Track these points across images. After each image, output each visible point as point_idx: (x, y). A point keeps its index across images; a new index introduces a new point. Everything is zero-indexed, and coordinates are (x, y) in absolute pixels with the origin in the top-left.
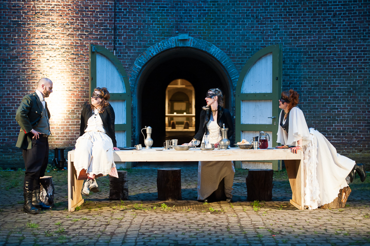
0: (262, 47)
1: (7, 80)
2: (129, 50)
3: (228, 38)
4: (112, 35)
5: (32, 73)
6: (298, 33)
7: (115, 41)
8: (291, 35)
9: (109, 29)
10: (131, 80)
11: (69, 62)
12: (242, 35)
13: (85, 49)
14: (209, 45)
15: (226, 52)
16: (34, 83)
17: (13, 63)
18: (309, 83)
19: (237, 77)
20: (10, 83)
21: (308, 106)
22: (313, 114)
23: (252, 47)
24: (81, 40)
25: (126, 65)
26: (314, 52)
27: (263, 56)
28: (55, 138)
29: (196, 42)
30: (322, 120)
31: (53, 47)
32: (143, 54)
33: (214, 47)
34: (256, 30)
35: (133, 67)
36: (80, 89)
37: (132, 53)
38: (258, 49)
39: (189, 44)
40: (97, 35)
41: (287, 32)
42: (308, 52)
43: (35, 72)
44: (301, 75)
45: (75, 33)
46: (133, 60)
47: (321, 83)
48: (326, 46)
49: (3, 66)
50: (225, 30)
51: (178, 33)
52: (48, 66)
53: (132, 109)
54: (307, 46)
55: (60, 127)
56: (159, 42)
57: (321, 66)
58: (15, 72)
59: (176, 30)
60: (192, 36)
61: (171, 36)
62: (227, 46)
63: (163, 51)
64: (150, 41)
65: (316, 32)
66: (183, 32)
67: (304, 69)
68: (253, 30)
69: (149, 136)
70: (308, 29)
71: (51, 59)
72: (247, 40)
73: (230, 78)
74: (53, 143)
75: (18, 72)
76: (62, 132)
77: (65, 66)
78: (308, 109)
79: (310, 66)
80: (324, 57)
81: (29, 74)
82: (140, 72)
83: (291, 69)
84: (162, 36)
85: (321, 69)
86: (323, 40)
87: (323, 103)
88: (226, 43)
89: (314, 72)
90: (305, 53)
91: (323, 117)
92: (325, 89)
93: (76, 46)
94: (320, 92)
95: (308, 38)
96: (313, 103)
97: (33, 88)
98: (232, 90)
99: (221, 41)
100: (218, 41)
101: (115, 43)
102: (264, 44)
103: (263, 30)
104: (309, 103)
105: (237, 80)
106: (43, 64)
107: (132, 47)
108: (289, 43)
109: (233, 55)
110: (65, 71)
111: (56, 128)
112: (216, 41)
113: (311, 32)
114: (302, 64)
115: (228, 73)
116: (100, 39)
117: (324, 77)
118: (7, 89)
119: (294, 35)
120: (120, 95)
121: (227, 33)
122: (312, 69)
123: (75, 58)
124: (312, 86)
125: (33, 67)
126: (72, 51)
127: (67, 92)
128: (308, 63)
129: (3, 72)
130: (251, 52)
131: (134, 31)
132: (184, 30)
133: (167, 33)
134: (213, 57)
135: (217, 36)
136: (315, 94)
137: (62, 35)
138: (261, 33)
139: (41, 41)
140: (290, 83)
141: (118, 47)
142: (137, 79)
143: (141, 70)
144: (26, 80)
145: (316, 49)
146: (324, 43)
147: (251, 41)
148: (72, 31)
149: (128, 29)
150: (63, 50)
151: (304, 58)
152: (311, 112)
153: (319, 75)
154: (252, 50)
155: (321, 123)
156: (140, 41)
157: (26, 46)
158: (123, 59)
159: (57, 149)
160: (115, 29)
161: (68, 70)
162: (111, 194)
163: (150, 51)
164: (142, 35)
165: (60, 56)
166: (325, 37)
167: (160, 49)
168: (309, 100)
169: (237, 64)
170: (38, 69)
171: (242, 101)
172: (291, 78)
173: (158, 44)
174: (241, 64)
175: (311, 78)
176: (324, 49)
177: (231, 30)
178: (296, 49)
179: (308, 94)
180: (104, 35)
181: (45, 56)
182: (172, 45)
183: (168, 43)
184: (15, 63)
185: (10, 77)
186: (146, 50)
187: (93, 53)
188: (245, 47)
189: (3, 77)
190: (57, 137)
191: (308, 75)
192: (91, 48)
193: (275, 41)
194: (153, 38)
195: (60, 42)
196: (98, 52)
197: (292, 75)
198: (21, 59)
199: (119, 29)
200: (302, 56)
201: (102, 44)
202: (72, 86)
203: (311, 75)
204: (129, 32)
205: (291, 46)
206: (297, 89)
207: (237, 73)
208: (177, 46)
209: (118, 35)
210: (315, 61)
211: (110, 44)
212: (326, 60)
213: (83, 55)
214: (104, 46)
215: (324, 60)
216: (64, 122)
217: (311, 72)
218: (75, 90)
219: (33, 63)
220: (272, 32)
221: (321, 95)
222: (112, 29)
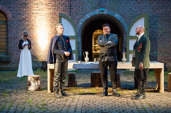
0: (139, 14)
1: (20, 30)
2: (77, 16)
3: (123, 10)
4: (69, 9)
5: (32, 26)
6: (156, 8)
7: (70, 11)
8: (153, 9)
9: (68, 6)
10: (78, 30)
11: (49, 21)
12: (130, 9)
13: (57, 15)
14: (114, 13)
15: (122, 17)
16: (33, 31)
17: (23, 22)
18: (162, 31)
19: (127, 28)
20: (21, 31)
21: (161, 42)
22: (163, 46)
23: (134, 14)
24: (54, 11)
25: (76, 22)
26: (164, 16)
27: (140, 18)
28: (42, 56)
29: (108, 12)
30: (167, 48)
31: (41, 14)
32: (83, 18)
33: (116, 14)
34: (136, 6)
35: (79, 24)
36: (54, 34)
37: (78, 17)
38: (137, 15)
39: (105, 13)
40: (62, 9)
41: (151, 7)
42: (161, 17)
43: (33, 26)
44: (158, 27)
45: (52, 8)
46: (79, 20)
47: (167, 31)
48: (170, 14)
49: (19, 23)
50: (122, 6)
51: (100, 8)
52: (39, 23)
53: (78, 43)
54: (160, 14)
55: (45, 51)
56: (91, 12)
57: (167, 23)
58: (24, 26)
59: (99, 6)
60: (106, 9)
61: (97, 9)
62: (123, 14)
63: (93, 16)
64: (87, 11)
65: (164, 7)
66: (102, 7)
67: (159, 25)
68: (135, 6)
69: (87, 56)
70: (161, 6)
71: (41, 20)
72: (132, 11)
73: (124, 29)
74: (41, 59)
75: (25, 26)
76: (46, 53)
77: (47, 23)
78: (161, 43)
79: (162, 23)
80: (168, 19)
81: (30, 27)
82: (82, 26)
83: (153, 25)
84: (92, 9)
85: (167, 25)
86: (168, 11)
87: (168, 40)
88: (122, 12)
89: (163, 26)
90: (160, 17)
91: (168, 47)
92: (169, 34)
93: (52, 14)
94: (166, 35)
95: (161, 10)
96: (163, 40)
97: (32, 33)
98: (125, 34)
99: (120, 11)
100: (118, 11)
101: (70, 13)
102: (140, 13)
103: (140, 6)
104: (161, 40)
105: (128, 30)
106: (37, 22)
107: (78, 14)
108: (152, 13)
109: (125, 18)
110: (47, 25)
111: (43, 52)
112: (117, 11)
113: (162, 7)
114: (158, 22)
115: (123, 27)
116: (63, 11)
117: (168, 29)
118: (20, 34)
119: (154, 9)
120: (73, 36)
121: (123, 8)
122: (163, 25)
123: (52, 19)
124: (163, 32)
125: (32, 24)
126: (51, 16)
127: (48, 35)
128: (161, 22)
129: (19, 26)
130: (134, 17)
131: (79, 7)
132: (103, 6)
133: (95, 8)
134: (116, 19)
135: (118, 9)
136: (164, 36)
137: (46, 9)
138: (139, 7)
139: (36, 12)
140: (152, 31)
141: (72, 14)
142: (80, 29)
143: (82, 25)
144: (29, 30)
145: (165, 15)
146: (168, 12)
147: (134, 11)
148: (50, 7)
149: (77, 6)
150: (46, 16)
151: (159, 19)
152: (162, 44)
153: (166, 27)
154: (134, 15)
155: (167, 50)
156: (82, 11)
157: (29, 14)
158: (74, 20)
159: (43, 62)
160: (70, 6)
161: (48, 25)
162: (69, 84)
163: (87, 16)
164: (83, 9)
165: (45, 19)
166: (169, 10)
167: (91, 15)
168: (161, 39)
169: (127, 22)
170: (35, 24)
171: (130, 39)
172: (153, 29)
173: (90, 13)
174: (129, 22)
175: (162, 29)
176: (168, 15)
177: (125, 6)
178: (155, 15)
179: (161, 36)
180: (65, 9)
181: (38, 18)
182: (97, 13)
183: (95, 12)
184: (24, 22)
185: (22, 28)
186: (85, 16)
187: (60, 17)
188: (131, 14)
189: (19, 28)
190: (43, 56)
191: (161, 27)
192: (59, 14)
193: (145, 11)
194: (88, 10)
195: (45, 12)
196: (62, 17)
197: (153, 27)
198: (27, 20)
199: (72, 6)
200: (158, 18)
201: (64, 13)
202: (50, 33)
203: (162, 27)
204: (77, 7)
205: (153, 14)
206: (156, 34)
207: (128, 26)
208: (100, 14)
209: (72, 9)
210: (164, 21)
211: (68, 13)
212: (169, 21)
213: (56, 18)
214: (65, 14)
215: (168, 21)
216: (47, 49)
217: (162, 26)
218: (52, 34)
219: (32, 22)
220: (144, 7)
221: (167, 37)
222: (69, 6)
